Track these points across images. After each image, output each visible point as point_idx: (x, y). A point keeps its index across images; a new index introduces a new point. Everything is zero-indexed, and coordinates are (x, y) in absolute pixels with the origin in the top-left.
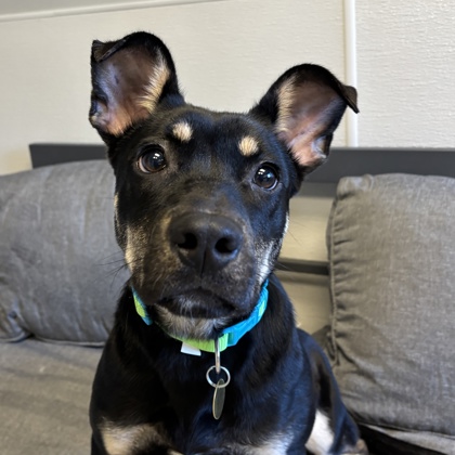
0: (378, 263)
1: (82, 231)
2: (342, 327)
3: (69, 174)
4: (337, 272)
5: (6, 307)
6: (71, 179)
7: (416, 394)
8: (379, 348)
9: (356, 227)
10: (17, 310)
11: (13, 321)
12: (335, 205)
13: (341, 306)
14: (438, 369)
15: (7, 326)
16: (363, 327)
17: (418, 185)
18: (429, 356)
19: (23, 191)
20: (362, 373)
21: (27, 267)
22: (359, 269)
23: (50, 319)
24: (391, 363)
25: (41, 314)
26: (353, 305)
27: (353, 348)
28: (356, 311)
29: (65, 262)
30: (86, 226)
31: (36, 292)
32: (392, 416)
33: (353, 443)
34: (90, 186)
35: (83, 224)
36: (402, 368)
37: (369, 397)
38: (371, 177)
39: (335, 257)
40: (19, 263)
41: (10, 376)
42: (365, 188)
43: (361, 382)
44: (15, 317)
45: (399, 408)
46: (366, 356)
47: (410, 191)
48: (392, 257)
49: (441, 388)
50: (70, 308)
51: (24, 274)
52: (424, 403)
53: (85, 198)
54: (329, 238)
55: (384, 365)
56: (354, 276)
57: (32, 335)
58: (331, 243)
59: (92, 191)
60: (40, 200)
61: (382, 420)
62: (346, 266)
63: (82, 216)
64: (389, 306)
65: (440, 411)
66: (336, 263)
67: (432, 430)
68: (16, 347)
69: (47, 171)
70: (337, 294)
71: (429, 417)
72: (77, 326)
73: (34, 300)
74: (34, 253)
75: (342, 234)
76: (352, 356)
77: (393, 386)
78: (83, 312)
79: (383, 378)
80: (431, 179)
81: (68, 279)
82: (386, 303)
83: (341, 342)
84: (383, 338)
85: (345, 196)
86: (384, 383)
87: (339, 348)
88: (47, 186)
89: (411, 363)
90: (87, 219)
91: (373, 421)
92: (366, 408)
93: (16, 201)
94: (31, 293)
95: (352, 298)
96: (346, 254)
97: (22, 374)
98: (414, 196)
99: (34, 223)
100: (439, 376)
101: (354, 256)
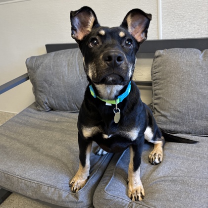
0: (168, 79)
1: (67, 74)
2: (156, 101)
3: (61, 54)
4: (155, 83)
5: (43, 100)
6: (62, 56)
7: (181, 122)
8: (169, 107)
9: (161, 67)
10: (47, 101)
11: (46, 105)
12: (154, 60)
13: (156, 95)
14: (188, 113)
15: (44, 106)
16: (163, 101)
17: (183, 52)
18: (185, 109)
19: (46, 61)
20: (163, 116)
21: (49, 86)
22: (162, 82)
23: (58, 104)
24: (173, 112)
25: (55, 102)
26: (160, 94)
27: (160, 108)
28: (161, 96)
29: (62, 84)
30: (68, 72)
31: (53, 95)
32: (173, 129)
33: (160, 137)
34: (68, 58)
35: (67, 71)
36: (176, 113)
37: (165, 123)
38: (167, 50)
39: (154, 78)
40: (46, 85)
41: (46, 122)
42: (164, 54)
43: (162, 118)
44: (46, 103)
45: (175, 126)
46: (164, 110)
47: (180, 54)
48: (173, 77)
49: (189, 119)
50: (64, 100)
51: (48, 89)
52: (184, 124)
53: (67, 62)
54: (152, 72)
55: (170, 113)
56: (160, 84)
57: (52, 109)
58: (153, 74)
59: (69, 60)
60: (52, 64)
61: (170, 130)
62: (158, 81)
63: (67, 69)
64: (172, 93)
65: (189, 127)
66: (154, 80)
67: (186, 133)
68: (48, 113)
69: (53, 54)
70: (155, 91)
71: (185, 129)
72: (67, 106)
73: (52, 97)
74: (51, 82)
75: (157, 70)
76: (159, 110)
77: (173, 119)
78: (69, 101)
79: (170, 117)
80: (188, 49)
81: (63, 90)
82: (171, 92)
83: (156, 106)
84: (170, 104)
85: (157, 57)
86: (170, 118)
87: (155, 108)
88: (54, 59)
89: (179, 112)
90: (68, 70)
91: (166, 131)
92: (164, 127)
93: (44, 64)
94: (51, 95)
95: (160, 91)
96: (157, 77)
97: (50, 121)
98: (181, 55)
99: (50, 71)
100: (189, 115)
101: (160, 77)
